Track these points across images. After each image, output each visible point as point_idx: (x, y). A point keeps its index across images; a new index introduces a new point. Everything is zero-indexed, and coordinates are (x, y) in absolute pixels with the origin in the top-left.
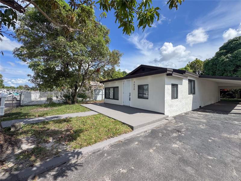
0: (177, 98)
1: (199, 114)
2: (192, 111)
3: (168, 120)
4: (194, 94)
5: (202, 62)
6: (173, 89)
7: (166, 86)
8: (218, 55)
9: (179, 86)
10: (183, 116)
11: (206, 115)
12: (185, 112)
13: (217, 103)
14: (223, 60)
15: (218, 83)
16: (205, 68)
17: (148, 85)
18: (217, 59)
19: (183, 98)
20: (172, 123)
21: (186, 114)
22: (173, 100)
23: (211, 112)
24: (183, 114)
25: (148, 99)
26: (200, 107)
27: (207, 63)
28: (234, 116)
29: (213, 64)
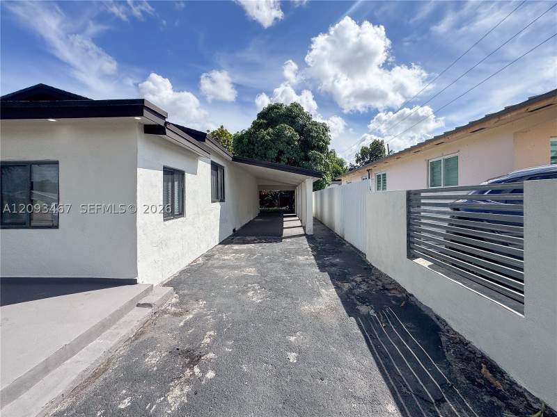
0: (182, 213)
1: (236, 252)
2: (220, 246)
3: (150, 305)
4: (222, 200)
5: (230, 135)
6: (170, 184)
7: (140, 171)
8: (256, 126)
9: (188, 176)
10: (200, 266)
11: (251, 252)
12: (204, 252)
13: (257, 218)
14: (263, 138)
15: (258, 178)
16: (236, 147)
17: (56, 163)
18: (254, 133)
19: (198, 214)
20: (165, 312)
21: (208, 256)
22: (171, 221)
23: (255, 240)
24: (201, 261)
25: (57, 227)
26: (234, 230)
27: (239, 139)
28: (292, 244)
29: (249, 141)
